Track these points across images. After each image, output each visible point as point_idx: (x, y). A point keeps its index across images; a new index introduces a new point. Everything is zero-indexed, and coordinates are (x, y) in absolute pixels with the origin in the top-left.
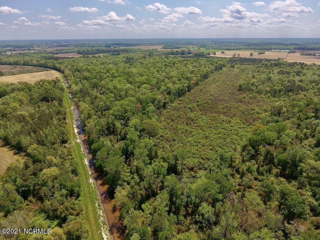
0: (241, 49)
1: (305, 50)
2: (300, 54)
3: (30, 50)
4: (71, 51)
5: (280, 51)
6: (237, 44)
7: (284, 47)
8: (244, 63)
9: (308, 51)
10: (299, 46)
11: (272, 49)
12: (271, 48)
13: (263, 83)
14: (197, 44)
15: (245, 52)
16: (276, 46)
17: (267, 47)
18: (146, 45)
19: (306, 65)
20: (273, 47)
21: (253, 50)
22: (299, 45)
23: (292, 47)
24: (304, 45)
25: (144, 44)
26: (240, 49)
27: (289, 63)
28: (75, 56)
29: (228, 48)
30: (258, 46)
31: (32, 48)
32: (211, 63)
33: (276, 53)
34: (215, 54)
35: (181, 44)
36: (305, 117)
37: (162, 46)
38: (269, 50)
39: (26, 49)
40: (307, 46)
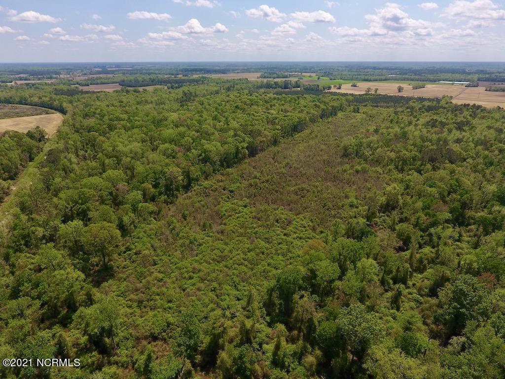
0: (389, 80)
1: (498, 81)
2: (484, 88)
3: (51, 78)
4: (110, 81)
5: (453, 84)
6: (385, 71)
7: (462, 77)
8: (379, 105)
9: (502, 84)
10: (487, 76)
11: (440, 80)
12: (439, 77)
13: (388, 143)
14: (320, 70)
15: (393, 84)
16: (448, 76)
17: (431, 77)
18: (238, 73)
19: (484, 110)
20: (443, 76)
21: (407, 82)
22: (488, 74)
23: (476, 77)
24: (498, 74)
25: (234, 71)
26: (386, 80)
27: (456, 105)
28: (105, 90)
29: (366, 77)
30: (419, 75)
31: (54, 76)
32: (315, 105)
33: (444, 86)
34: (339, 88)
35: (294, 70)
36: (431, 220)
37: (259, 74)
38: (434, 81)
39: (45, 76)
40: (501, 75)
